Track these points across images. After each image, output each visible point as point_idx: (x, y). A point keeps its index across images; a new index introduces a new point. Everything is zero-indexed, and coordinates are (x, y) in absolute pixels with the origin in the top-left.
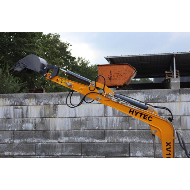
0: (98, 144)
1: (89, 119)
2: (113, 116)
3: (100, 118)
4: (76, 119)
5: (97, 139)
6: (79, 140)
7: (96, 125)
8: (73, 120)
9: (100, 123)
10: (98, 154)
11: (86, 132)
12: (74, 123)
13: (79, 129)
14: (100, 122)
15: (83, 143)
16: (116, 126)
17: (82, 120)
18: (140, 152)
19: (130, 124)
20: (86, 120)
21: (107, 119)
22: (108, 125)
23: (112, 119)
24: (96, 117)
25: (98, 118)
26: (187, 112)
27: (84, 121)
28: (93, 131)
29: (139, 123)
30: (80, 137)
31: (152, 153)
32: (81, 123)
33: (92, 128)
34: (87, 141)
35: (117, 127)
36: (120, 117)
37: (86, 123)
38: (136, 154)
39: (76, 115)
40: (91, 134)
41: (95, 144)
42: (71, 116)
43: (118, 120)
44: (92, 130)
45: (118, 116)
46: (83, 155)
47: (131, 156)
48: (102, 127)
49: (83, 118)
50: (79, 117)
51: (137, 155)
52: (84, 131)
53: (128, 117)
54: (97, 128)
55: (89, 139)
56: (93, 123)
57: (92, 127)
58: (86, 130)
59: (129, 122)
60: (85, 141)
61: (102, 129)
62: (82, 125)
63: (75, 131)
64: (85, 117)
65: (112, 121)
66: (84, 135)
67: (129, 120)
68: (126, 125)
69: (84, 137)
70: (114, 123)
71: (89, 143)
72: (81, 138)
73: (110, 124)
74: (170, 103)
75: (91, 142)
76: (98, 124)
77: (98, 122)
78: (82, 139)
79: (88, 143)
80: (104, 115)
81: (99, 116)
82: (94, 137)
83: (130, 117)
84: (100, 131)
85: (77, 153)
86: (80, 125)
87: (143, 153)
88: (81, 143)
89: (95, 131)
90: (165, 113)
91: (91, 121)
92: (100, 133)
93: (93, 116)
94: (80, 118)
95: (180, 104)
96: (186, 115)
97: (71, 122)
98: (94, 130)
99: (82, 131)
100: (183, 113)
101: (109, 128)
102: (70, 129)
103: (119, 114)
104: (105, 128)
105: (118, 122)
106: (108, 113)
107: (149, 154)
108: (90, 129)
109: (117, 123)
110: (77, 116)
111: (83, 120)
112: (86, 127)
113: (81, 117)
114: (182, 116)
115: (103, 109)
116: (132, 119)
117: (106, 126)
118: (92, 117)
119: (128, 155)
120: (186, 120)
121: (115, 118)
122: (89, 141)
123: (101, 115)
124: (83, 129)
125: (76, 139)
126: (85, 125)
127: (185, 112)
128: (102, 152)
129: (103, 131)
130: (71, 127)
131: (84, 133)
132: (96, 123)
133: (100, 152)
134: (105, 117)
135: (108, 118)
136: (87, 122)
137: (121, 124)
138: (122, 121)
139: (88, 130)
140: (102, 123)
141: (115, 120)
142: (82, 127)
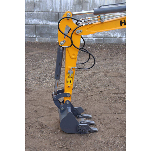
0: (52, 26)
3: (54, 0)
5: (51, 22)
6: (33, 22)
7: (50, 7)
9: (54, 6)
10: (52, 36)
11: (40, 14)
13: (33, 11)
14: (54, 4)
15: (37, 25)
16: (69, 8)
17: (35, 1)
19: (83, 7)
21: (61, 1)
22: (62, 8)
23: (66, 1)
27: (37, 3)
28: (47, 13)
29: (92, 6)
30: (34, 18)
31: (101, 34)
32: (34, 5)
33: (46, 11)
34: (41, 23)
35: (70, 10)
37: (40, 5)
40: (45, 16)
41: (49, 26)
46: (37, 36)
48: (56, 9)
51: (87, 37)
52: (38, 12)
54: (51, 10)
55: (43, 21)
56: (47, 5)
57: (46, 9)
58: (40, 12)
59: (82, 5)
60: (39, 23)
61: (56, 11)
62: (36, 7)
63: (28, 12)
65: (66, 3)
66: (38, 17)
67: (82, 2)
68: (79, 8)
69: (38, 19)
70: (68, 5)
71: (44, 25)
72: (35, 20)
73: (64, 7)
75: (45, 24)
76: (52, 6)
77: (52, 4)
78: (37, 21)
79: (42, 25)
82: (48, 19)
84: (54, 13)
85: (32, 35)
86: (33, 7)
87: (94, 35)
88: (35, 25)
89: (49, 13)
91: (45, 3)
92: (54, 15)
99: (35, 12)
101: (63, 11)
104: (59, 11)
105: (72, 4)
107: (98, 35)
108: (43, 11)
109: (70, 6)
111: (36, 1)
112: (40, 8)
116: (85, 2)
117: (60, 8)
122: (44, 23)
124: (36, 11)
125: (29, 21)
126: (39, 6)
128: (56, 34)
129: (57, 13)
131: (38, 15)
132: (50, 5)
133: (54, 34)
136: (41, 3)
137: (74, 6)
138: (76, 4)
139: (42, 12)
140: (56, 5)
141: (68, 2)
142: (36, 9)
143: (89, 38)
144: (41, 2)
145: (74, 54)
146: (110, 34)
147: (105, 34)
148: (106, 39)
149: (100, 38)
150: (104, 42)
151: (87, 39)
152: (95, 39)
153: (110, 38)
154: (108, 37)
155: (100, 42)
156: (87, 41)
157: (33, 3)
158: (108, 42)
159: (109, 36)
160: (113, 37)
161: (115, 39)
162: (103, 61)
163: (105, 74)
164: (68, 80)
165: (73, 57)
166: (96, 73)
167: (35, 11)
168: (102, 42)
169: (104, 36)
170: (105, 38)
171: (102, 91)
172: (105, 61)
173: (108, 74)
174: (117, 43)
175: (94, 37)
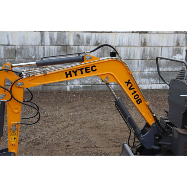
1: (24, 48)
2: (50, 45)
3: (37, 47)
4: (10, 47)
6: (14, 70)
7: (32, 54)
8: (5, 48)
9: (36, 52)
11: (22, 61)
12: (7, 52)
13: (14, 58)
14: (36, 51)
17: (16, 48)
18: (77, 81)
20: (22, 48)
21: (44, 48)
22: (46, 54)
23: (50, 48)
24: (32, 45)
25: (34, 47)
26: (121, 42)
27: (18, 50)
31: (88, 81)
32: (15, 52)
33: (28, 58)
36: (58, 46)
38: (74, 82)
39: (9, 42)
42: (3, 43)
43: (56, 49)
44: (28, 59)
45: (56, 45)
47: (69, 84)
48: (39, 56)
49: (17, 46)
50: (13, 45)
51: (74, 84)
52: (19, 60)
53: (66, 47)
54: (33, 57)
55: (25, 68)
56: (29, 52)
57: (28, 56)
58: (21, 59)
59: (67, 52)
60: (21, 70)
61: (39, 58)
62: (17, 54)
63: (9, 60)
64: (20, 45)
65: (50, 50)
67: (67, 49)
70: (51, 52)
74: (107, 33)
76: (35, 53)
77: (35, 51)
80: (41, 44)
81: (36, 44)
83: (68, 47)
86: (14, 54)
87: (80, 81)
90: (102, 43)
91: (27, 50)
93: (29, 44)
94: (14, 47)
95: (115, 34)
96: (121, 45)
97: (4, 51)
98: (31, 59)
99: (17, 60)
100: (117, 44)
102: (3, 58)
103: (57, 43)
105: (56, 51)
106: (46, 42)
107: (85, 82)
108: (26, 58)
109: (54, 52)
110: (11, 44)
111: (18, 49)
112: (21, 55)
113: (15, 45)
114: (117, 46)
115: (40, 37)
116: (70, 49)
117: (44, 55)
118: (27, 45)
119: (65, 84)
120: (120, 50)
121: (53, 47)
123: (38, 44)
126: (21, 53)
127: (120, 42)
130: (4, 56)
131: (20, 62)
132: (33, 52)
134: (42, 46)
135: (46, 47)
136: (23, 51)
137: (58, 53)
138: (60, 51)
139: (24, 59)
140: (38, 52)
141: (52, 49)
142: (17, 56)
143: (76, 86)
144: (23, 49)
145: (17, 109)
146: (98, 81)
147: (93, 81)
148: (94, 86)
149: (88, 85)
150: (92, 89)
151: (74, 86)
152: (82, 86)
153: (98, 85)
154: (96, 84)
155: (88, 90)
156: (74, 89)
157: (14, 50)
158: (96, 89)
159: (97, 82)
160: (101, 84)
161: (103, 85)
162: (84, 110)
163: (81, 126)
164: (11, 137)
165: (16, 111)
166: (71, 125)
167: (17, 58)
168: (90, 90)
169: (92, 82)
170: (92, 85)
171: (71, 145)
172: (86, 110)
173: (84, 126)
174: (106, 90)
175: (81, 85)
